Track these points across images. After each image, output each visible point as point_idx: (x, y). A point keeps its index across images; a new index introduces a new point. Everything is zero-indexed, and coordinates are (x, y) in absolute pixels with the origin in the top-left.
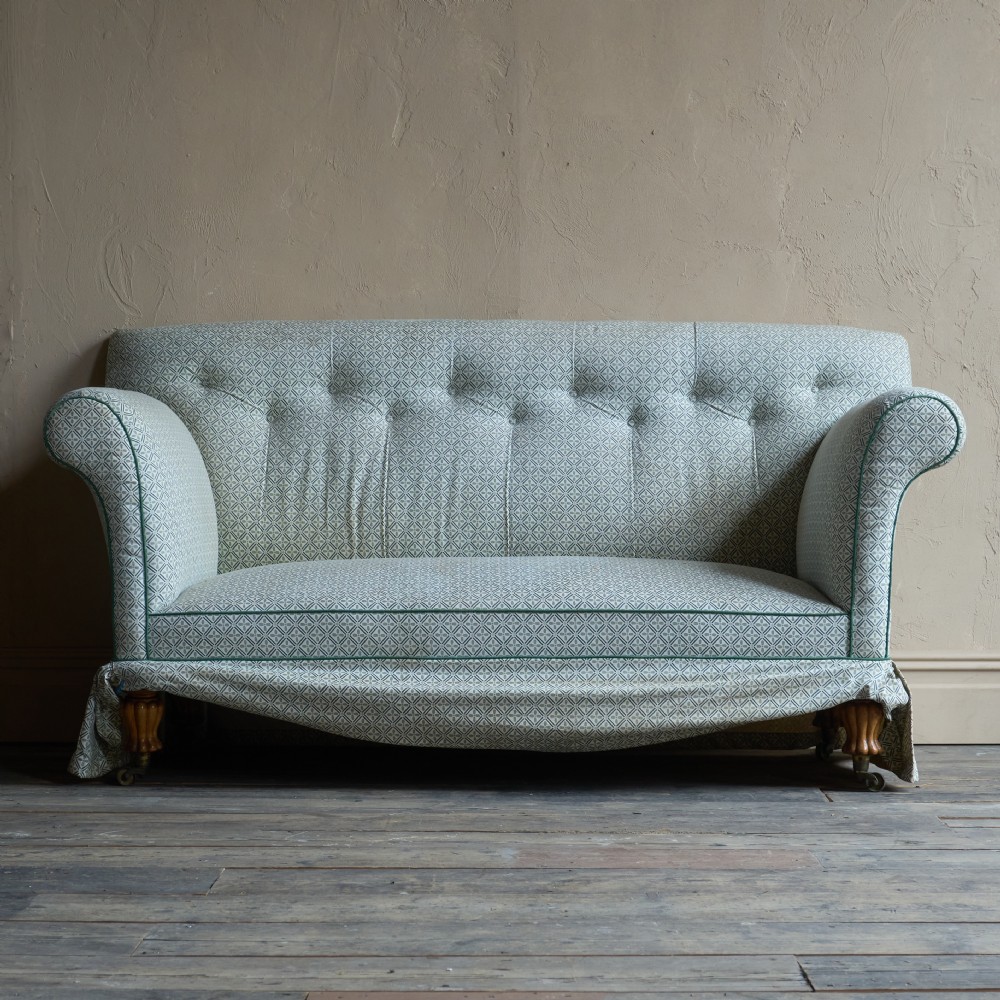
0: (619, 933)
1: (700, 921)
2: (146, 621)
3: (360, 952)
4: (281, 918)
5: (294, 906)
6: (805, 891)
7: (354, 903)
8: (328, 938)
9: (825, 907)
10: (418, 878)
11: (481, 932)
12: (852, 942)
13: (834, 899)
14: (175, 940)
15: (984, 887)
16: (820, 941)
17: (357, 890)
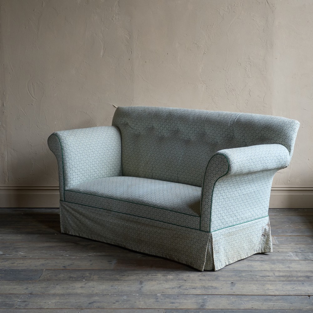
0: (128, 299)
1: (148, 293)
2: (64, 192)
3: (66, 307)
4: (52, 292)
5: (57, 286)
6: (178, 280)
7: (71, 285)
8: (60, 301)
9: (180, 287)
10: (89, 273)
11: (96, 298)
12: (180, 303)
13: (183, 284)
14: (25, 302)
15: (220, 278)
16: (172, 303)
17: (74, 279)
